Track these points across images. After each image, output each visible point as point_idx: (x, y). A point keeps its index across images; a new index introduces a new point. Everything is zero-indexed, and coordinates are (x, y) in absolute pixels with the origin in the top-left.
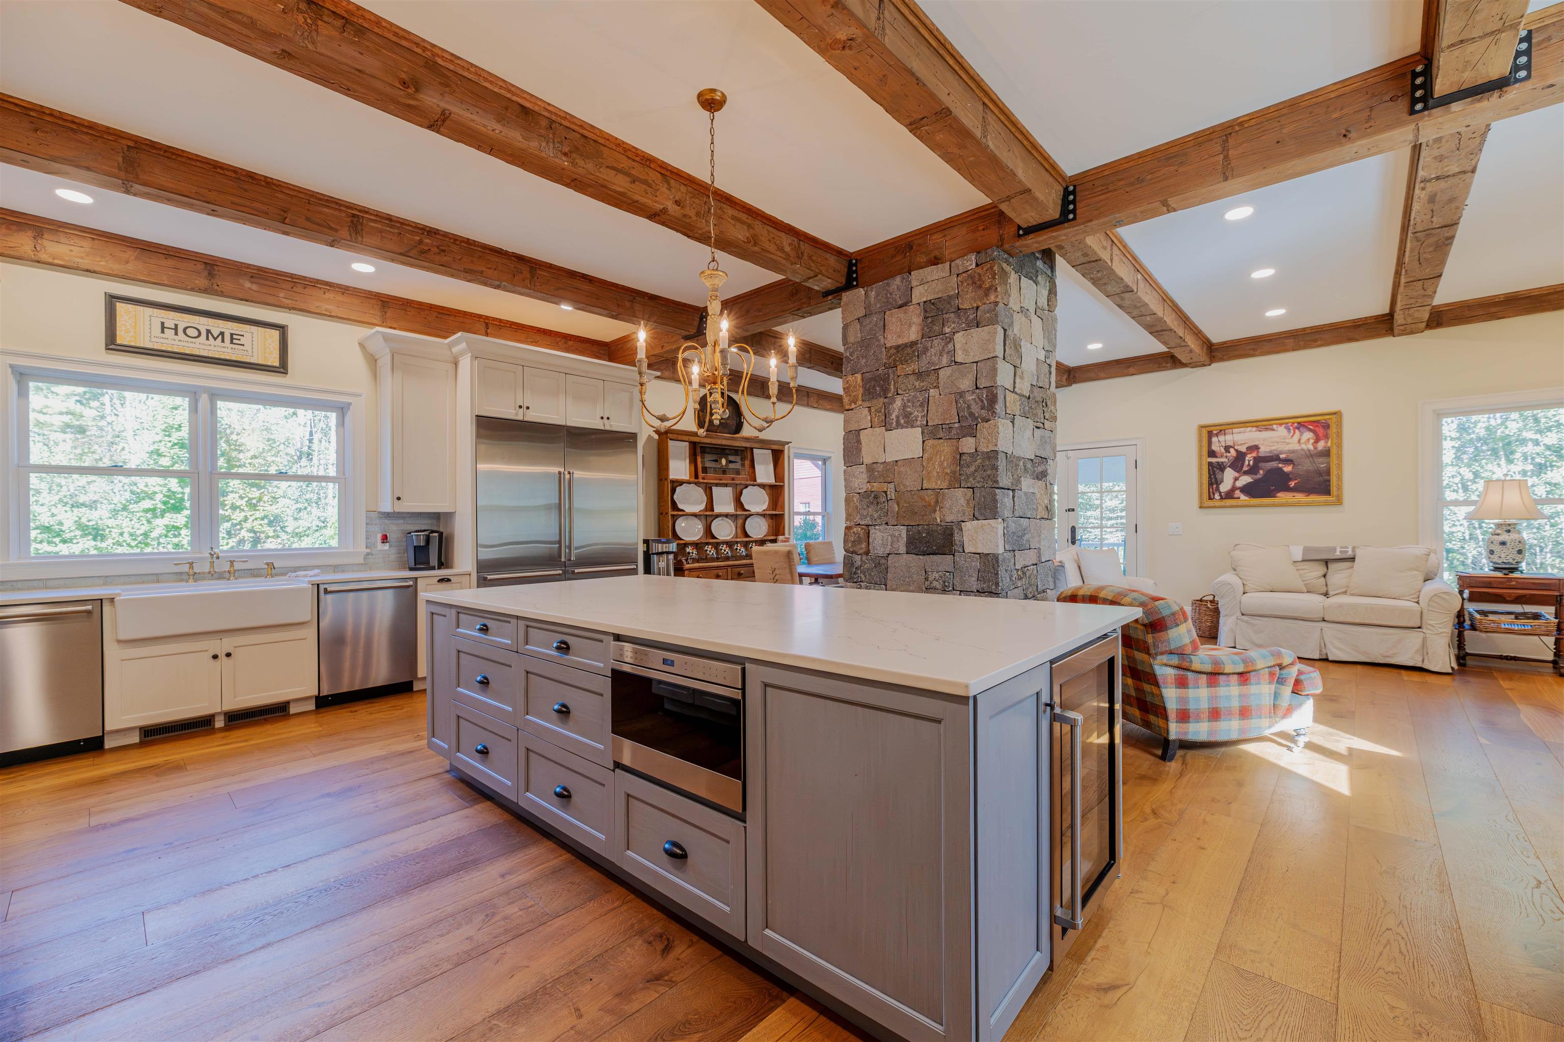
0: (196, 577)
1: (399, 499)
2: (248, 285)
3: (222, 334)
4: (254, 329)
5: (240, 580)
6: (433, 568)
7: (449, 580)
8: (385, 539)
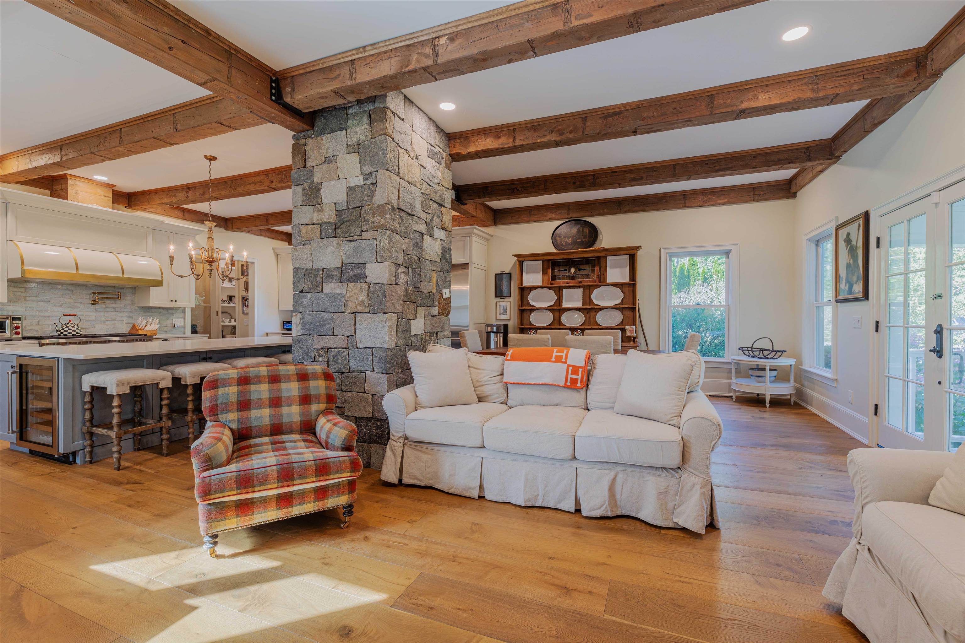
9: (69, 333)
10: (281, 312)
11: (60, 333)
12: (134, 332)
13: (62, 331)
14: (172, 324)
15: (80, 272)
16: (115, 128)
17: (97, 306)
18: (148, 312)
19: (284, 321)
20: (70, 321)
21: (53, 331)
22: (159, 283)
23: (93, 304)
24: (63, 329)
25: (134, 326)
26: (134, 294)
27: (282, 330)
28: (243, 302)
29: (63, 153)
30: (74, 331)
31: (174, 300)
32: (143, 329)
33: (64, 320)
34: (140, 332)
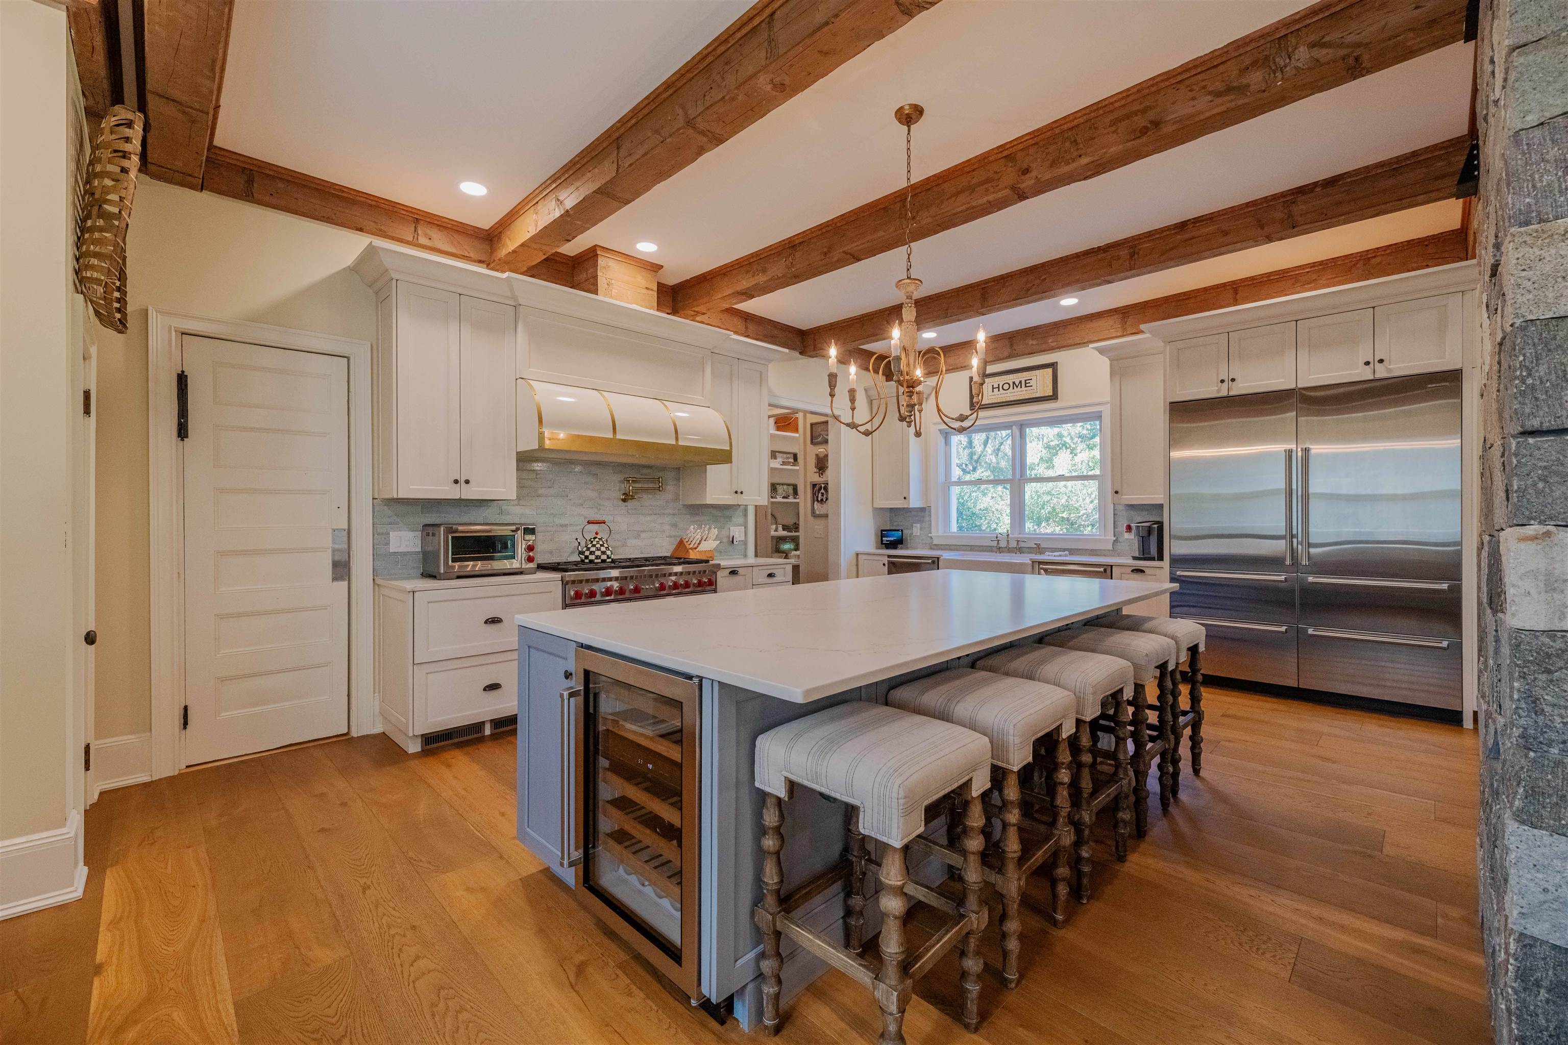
0: (1000, 550)
1: (1116, 492)
2: (1031, 342)
3: (1021, 382)
4: (1037, 372)
5: (1002, 554)
6: (1153, 559)
7: (1142, 571)
8: (1129, 528)
9: (597, 557)
10: (878, 511)
11: (583, 557)
12: (681, 554)
13: (587, 553)
14: (729, 537)
15: (619, 436)
16: (756, 21)
17: (630, 504)
18: (697, 514)
19: (882, 531)
20: (597, 534)
21: (572, 553)
22: (724, 457)
23: (624, 500)
24: (588, 549)
25: (681, 543)
26: (678, 479)
27: (878, 548)
28: (814, 494)
29: (623, 152)
30: (604, 553)
31: (739, 491)
32: (696, 548)
33: (590, 532)
34: (693, 555)
